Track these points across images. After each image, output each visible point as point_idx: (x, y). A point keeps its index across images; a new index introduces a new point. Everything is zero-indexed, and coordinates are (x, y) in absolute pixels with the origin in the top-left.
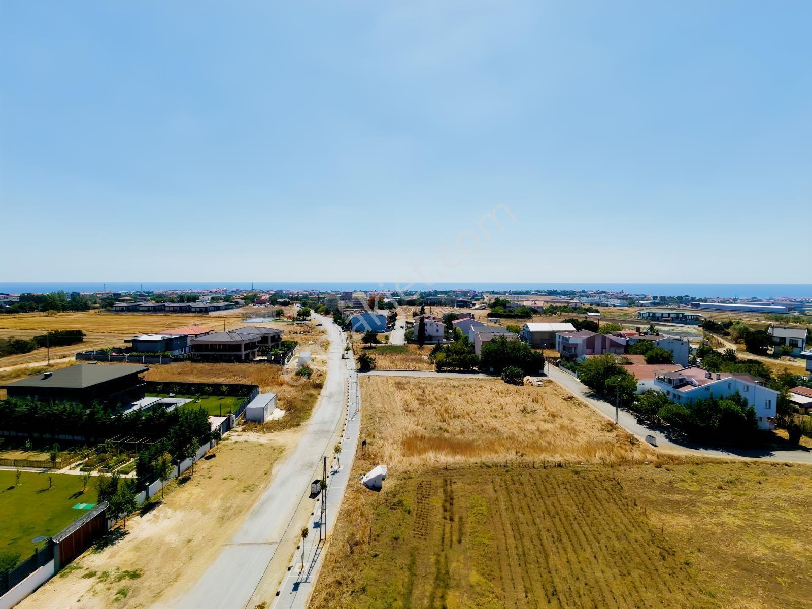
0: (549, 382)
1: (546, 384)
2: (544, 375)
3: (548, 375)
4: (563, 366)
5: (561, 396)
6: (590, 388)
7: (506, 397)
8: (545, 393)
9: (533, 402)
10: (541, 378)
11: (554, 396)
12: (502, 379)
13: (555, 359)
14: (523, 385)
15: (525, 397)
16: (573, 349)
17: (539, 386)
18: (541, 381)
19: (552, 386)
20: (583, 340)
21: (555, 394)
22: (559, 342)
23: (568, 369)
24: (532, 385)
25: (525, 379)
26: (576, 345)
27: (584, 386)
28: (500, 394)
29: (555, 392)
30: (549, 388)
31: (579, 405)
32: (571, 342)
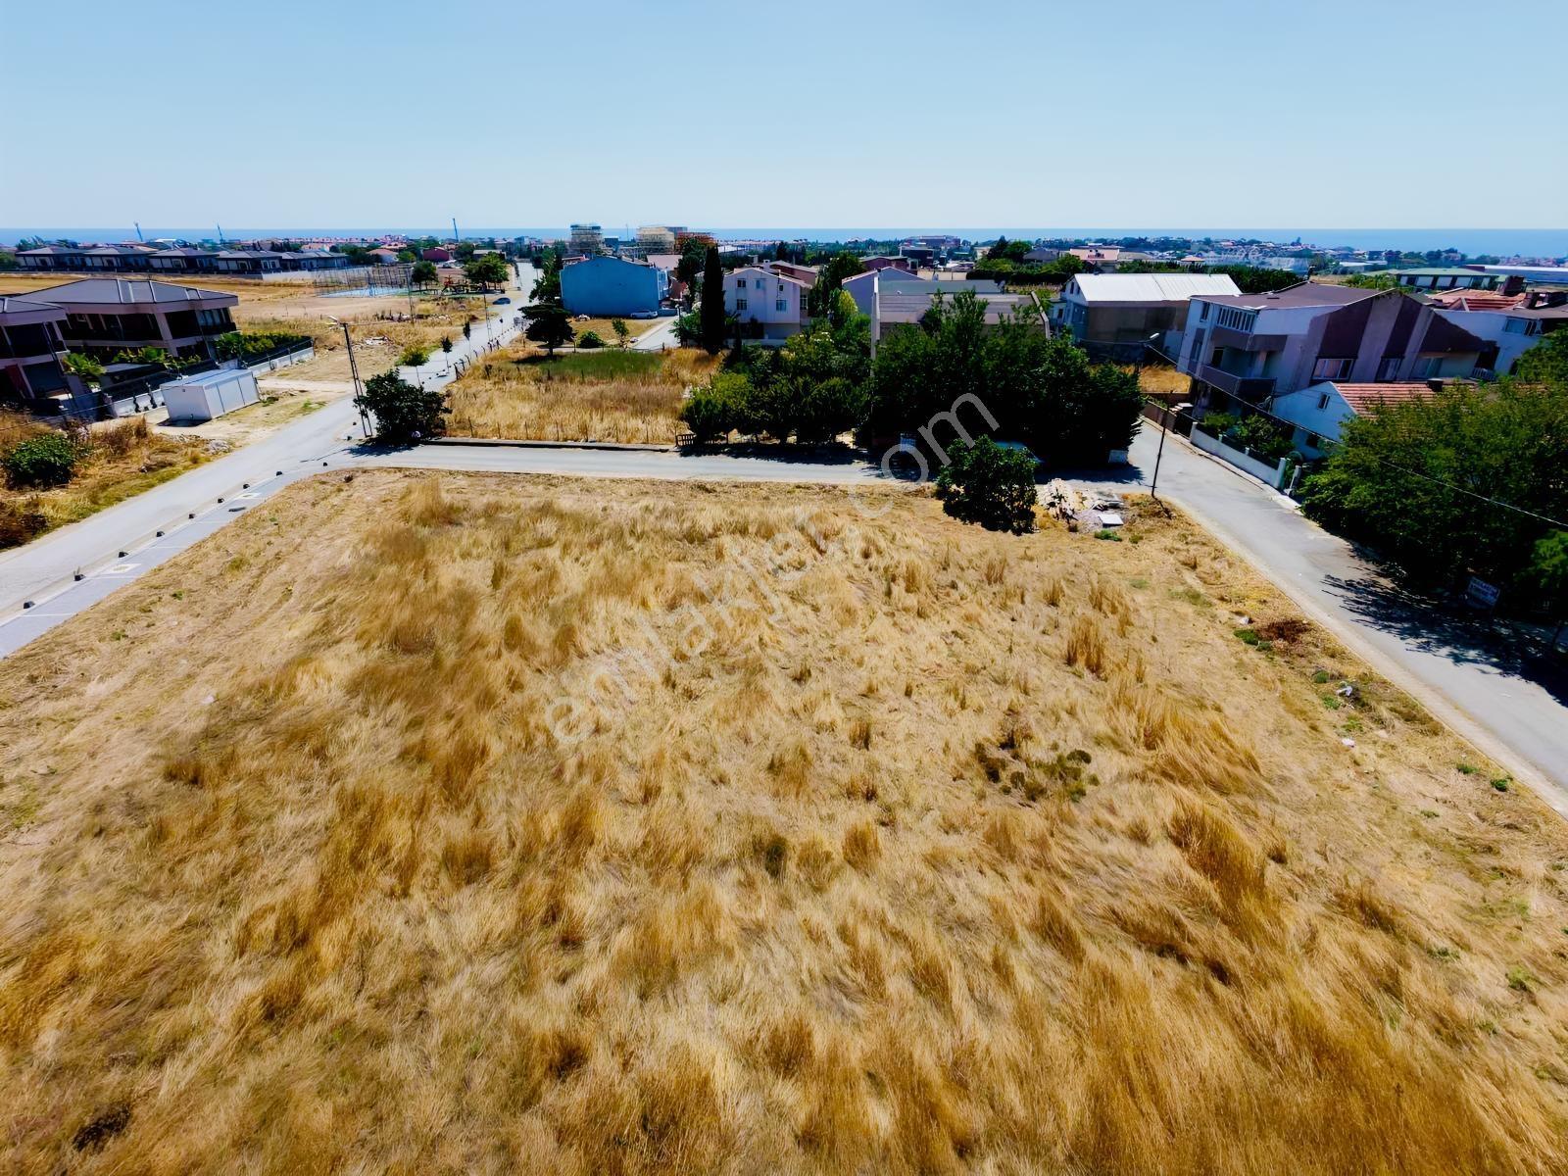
0: (1157, 514)
1: (1142, 526)
2: (1127, 473)
3: (1147, 472)
4: (1211, 432)
5: (1223, 611)
6: (1361, 553)
7: (920, 614)
8: (1139, 586)
9: (1070, 661)
10: (1114, 489)
11: (1187, 609)
12: (939, 494)
13: (1170, 399)
14: (1028, 529)
15: (1030, 622)
16: (1261, 360)
17: (1106, 535)
18: (1115, 507)
19: (1169, 539)
20: (1315, 321)
21: (1194, 597)
22: (1200, 333)
23: (1237, 444)
24: (1073, 529)
25: (1044, 492)
26: (1275, 345)
27: (1327, 536)
28: (898, 589)
29: (1190, 577)
30: (1156, 553)
31: (1356, 699)
32: (1262, 327)
